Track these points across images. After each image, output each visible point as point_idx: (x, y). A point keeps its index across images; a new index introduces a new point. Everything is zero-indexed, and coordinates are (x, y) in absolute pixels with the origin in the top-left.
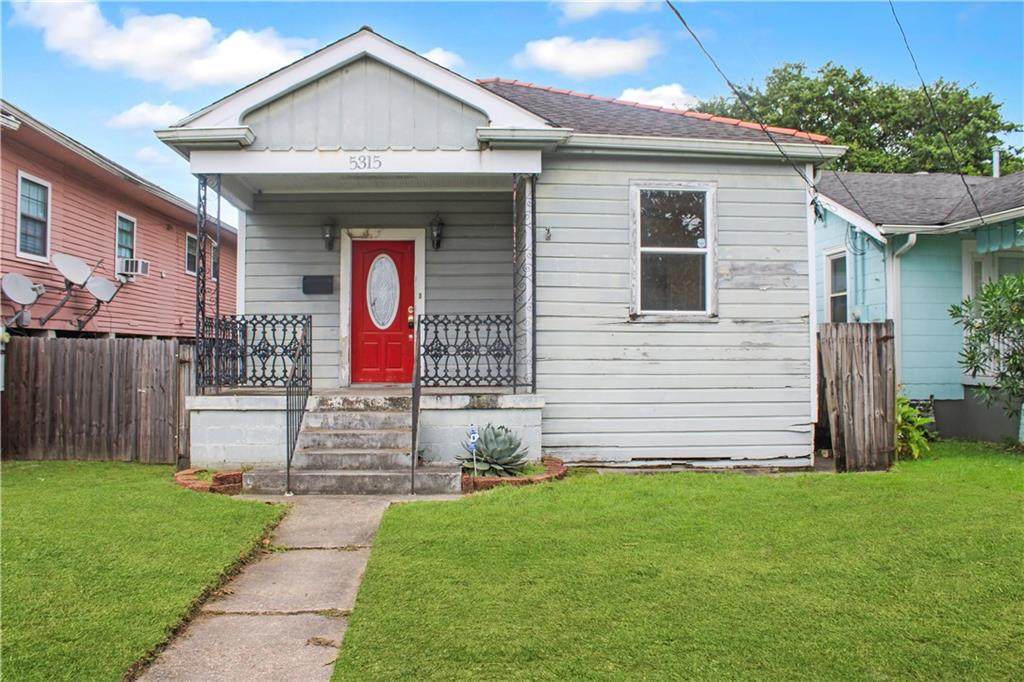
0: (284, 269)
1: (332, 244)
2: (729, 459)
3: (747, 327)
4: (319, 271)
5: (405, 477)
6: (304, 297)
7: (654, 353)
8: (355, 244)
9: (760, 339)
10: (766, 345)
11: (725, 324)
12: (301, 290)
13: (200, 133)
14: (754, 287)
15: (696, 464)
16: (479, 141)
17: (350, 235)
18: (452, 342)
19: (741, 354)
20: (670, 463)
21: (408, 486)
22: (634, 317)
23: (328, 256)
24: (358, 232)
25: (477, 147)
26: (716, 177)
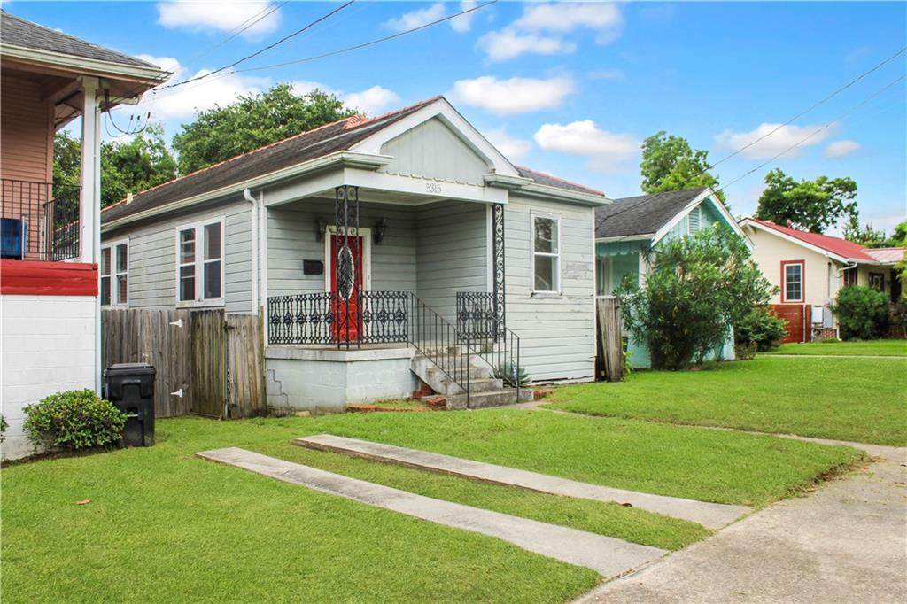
0: (291, 254)
1: (320, 237)
2: (566, 379)
3: (573, 301)
4: (312, 257)
5: (514, 394)
6: (304, 276)
7: (540, 316)
8: (333, 238)
9: (577, 308)
10: (579, 312)
11: (565, 298)
12: (302, 272)
13: (366, 158)
14: (575, 278)
15: (555, 383)
16: (484, 180)
17: (330, 230)
18: (391, 310)
19: (572, 317)
20: (545, 383)
21: (515, 398)
22: (532, 294)
23: (316, 246)
24: (334, 228)
25: (483, 184)
26: (561, 212)
